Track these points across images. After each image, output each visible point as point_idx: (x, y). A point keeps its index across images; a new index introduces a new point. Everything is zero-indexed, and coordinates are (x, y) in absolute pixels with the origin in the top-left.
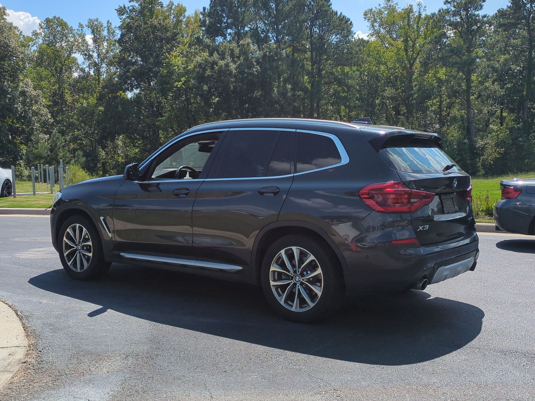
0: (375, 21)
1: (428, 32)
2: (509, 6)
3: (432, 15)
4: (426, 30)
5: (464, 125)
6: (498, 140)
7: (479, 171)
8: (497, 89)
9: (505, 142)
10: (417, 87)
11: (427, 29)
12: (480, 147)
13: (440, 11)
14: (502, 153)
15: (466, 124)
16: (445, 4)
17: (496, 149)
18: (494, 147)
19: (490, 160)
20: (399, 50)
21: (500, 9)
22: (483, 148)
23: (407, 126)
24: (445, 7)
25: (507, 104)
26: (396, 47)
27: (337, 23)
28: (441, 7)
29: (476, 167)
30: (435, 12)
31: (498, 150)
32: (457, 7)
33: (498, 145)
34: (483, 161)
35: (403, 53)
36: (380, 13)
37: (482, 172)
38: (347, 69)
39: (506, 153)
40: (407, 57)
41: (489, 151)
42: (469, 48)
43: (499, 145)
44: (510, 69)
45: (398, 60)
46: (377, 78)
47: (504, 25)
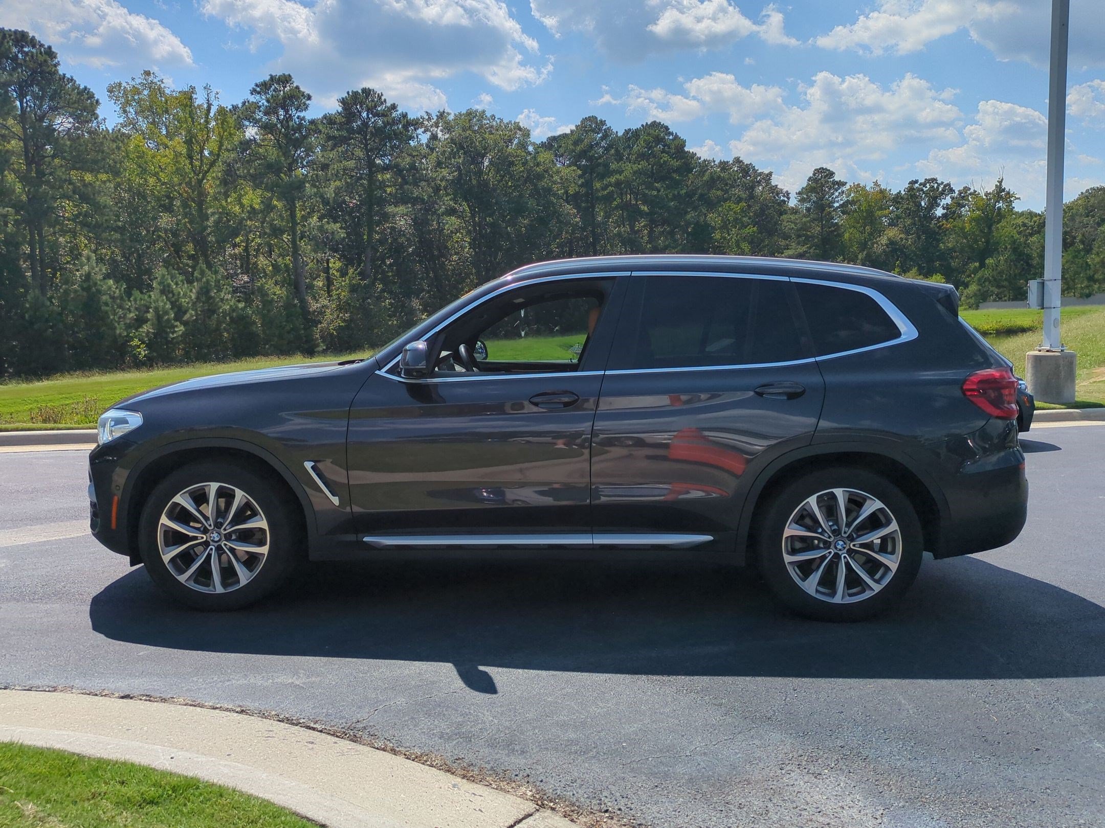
0: (128, 103)
1: (225, 134)
2: (340, 111)
3: (233, 107)
4: (221, 130)
5: (290, 278)
6: (340, 302)
7: (318, 346)
8: (335, 229)
9: (349, 304)
10: (217, 216)
11: (222, 128)
12: (315, 311)
13: (244, 103)
14: (347, 320)
15: (292, 277)
16: (252, 94)
17: (339, 315)
18: (336, 311)
19: (332, 329)
20: (177, 155)
21: (326, 114)
22: (321, 313)
23: (209, 276)
24: (252, 99)
25: (343, 251)
26: (174, 151)
27: (74, 97)
28: (246, 98)
29: (313, 340)
30: (237, 103)
31: (341, 315)
32: (272, 101)
33: (341, 309)
34: (321, 331)
35: (184, 162)
36: (135, 90)
37: (322, 347)
38: (88, 177)
39: (351, 320)
40: (192, 167)
41: (328, 316)
42: (290, 165)
43: (343, 309)
44: (344, 202)
45: (178, 171)
46: (143, 196)
47: (334, 138)
